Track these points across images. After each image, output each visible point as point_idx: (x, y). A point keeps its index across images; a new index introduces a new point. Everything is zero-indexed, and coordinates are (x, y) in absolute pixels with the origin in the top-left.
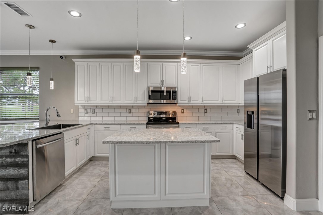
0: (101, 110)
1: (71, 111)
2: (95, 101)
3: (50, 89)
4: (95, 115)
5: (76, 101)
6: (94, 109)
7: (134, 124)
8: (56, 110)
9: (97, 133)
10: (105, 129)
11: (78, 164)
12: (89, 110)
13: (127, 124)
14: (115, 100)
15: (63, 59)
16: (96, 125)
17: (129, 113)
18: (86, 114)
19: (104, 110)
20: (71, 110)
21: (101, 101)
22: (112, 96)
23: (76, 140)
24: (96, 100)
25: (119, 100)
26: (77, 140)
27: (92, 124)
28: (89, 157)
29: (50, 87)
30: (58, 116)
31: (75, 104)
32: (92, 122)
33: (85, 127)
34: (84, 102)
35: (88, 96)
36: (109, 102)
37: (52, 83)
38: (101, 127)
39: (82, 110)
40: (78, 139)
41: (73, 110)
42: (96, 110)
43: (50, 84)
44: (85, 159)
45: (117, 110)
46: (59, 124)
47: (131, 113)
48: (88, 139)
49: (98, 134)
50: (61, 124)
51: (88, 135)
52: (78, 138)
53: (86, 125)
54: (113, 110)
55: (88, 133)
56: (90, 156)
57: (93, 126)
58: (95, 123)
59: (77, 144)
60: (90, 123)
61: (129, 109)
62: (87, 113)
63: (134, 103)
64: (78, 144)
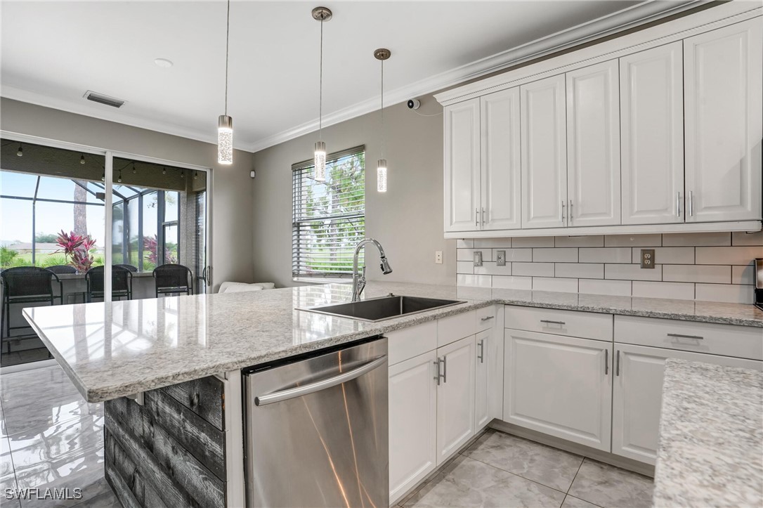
0: (526, 255)
1: (437, 256)
2: (507, 224)
3: (379, 191)
4: (505, 270)
5: (447, 226)
6: (505, 252)
7: (692, 320)
8: (381, 249)
9: (513, 337)
10: (544, 328)
11: (444, 452)
12: (487, 256)
13: (651, 316)
14: (583, 215)
15: (416, 107)
16: (508, 309)
17: (644, 266)
18: (478, 266)
19: (540, 255)
20: (437, 252)
21: (529, 219)
22: (571, 197)
23: (438, 363)
24: (511, 218)
25: (604, 214)
26: (440, 362)
27: (497, 302)
28: (484, 422)
29: (378, 184)
30: (386, 270)
31: (447, 236)
32: (496, 297)
33: (472, 314)
34: (472, 226)
35: (484, 206)
36: (558, 221)
37: (382, 171)
38: (531, 319)
39: (466, 255)
40: (444, 361)
41: (440, 253)
42: (512, 255)
43: (378, 177)
44: (469, 431)
45: (586, 255)
46: (396, 294)
47: (652, 266)
48: (482, 358)
49: (518, 341)
50: (399, 297)
51: (482, 345)
52: (445, 358)
53: (476, 307)
54: (571, 255)
55: (480, 337)
56: (485, 418)
57: (501, 309)
58: (507, 299)
59: (440, 377)
60: (488, 298)
61: (644, 252)
62: (482, 265)
63: (681, 219)
64: (442, 379)
